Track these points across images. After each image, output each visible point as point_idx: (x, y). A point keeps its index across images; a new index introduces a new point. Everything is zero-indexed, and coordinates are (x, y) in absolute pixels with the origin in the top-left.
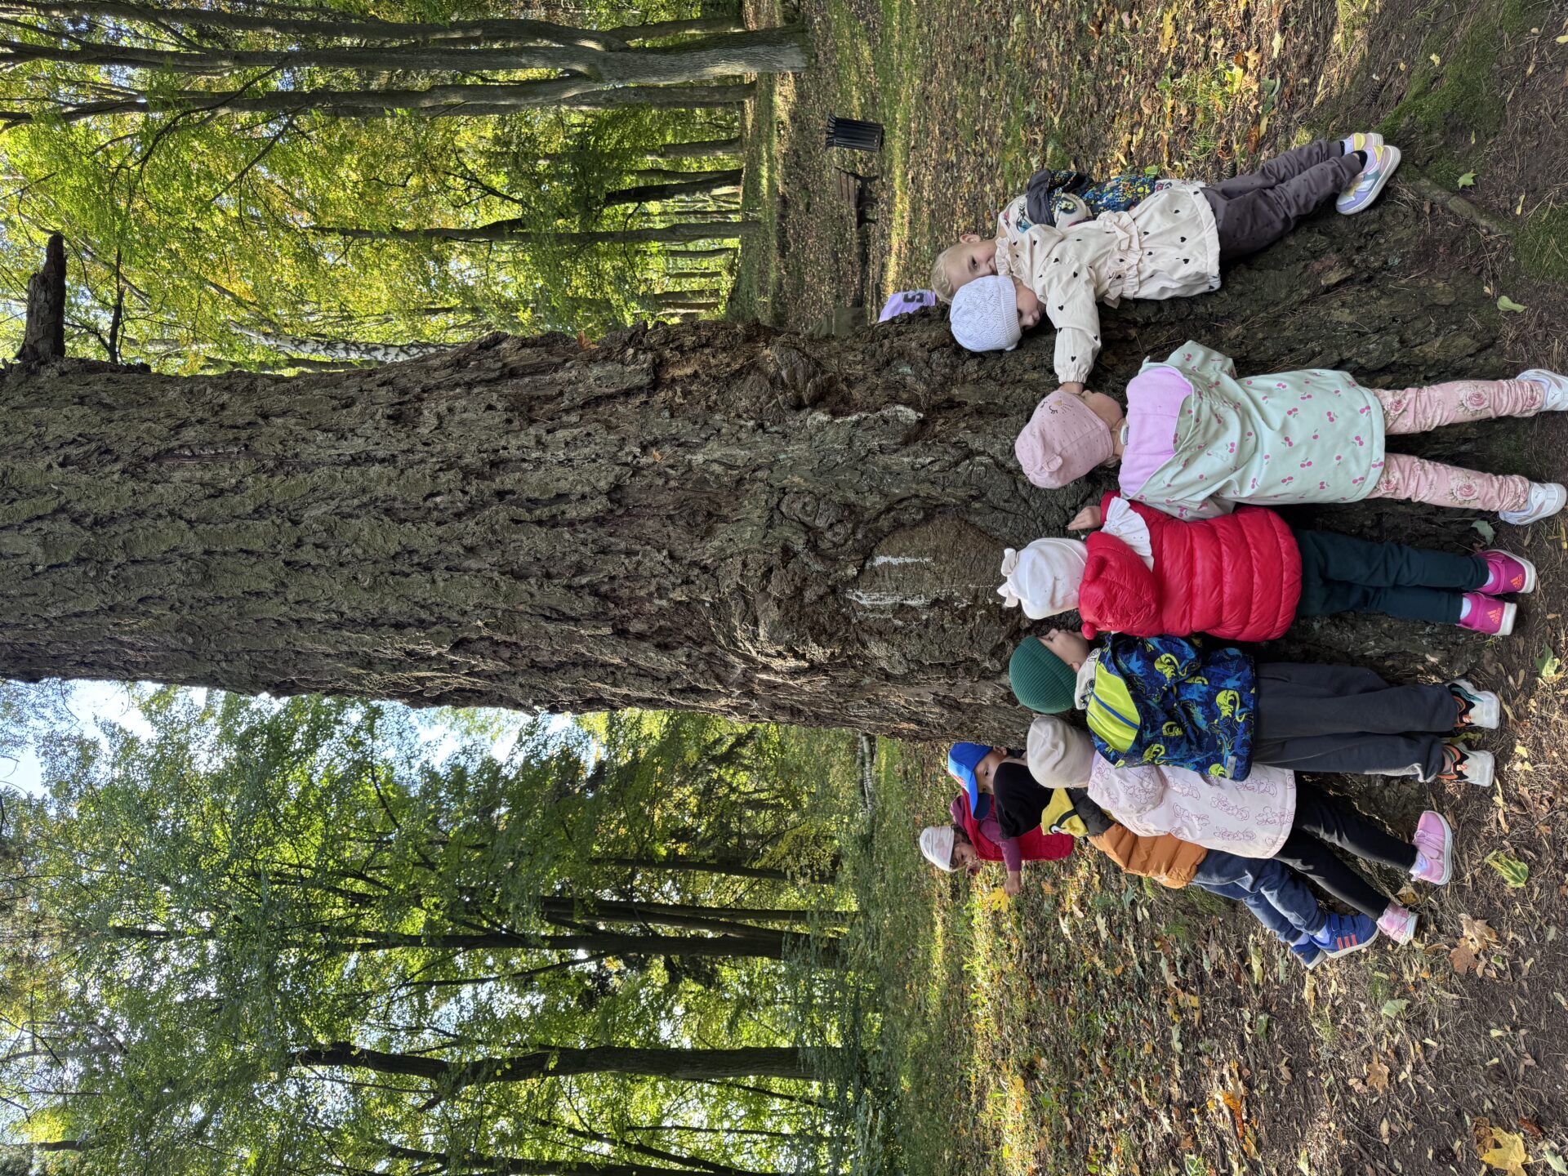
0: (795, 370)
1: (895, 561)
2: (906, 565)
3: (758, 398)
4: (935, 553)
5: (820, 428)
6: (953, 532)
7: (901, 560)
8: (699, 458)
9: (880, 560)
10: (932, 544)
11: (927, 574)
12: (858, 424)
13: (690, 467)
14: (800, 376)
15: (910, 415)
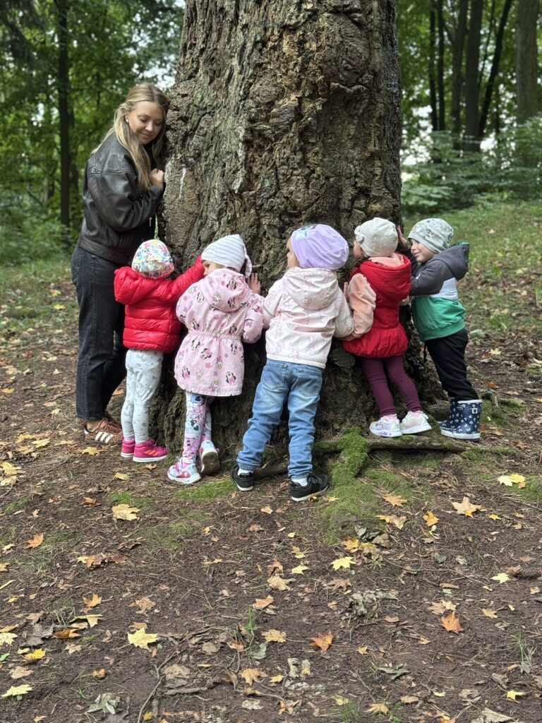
0: (278, 117)
1: (182, 179)
2: (180, 185)
3: (258, 95)
4: (182, 201)
5: (237, 135)
6: (191, 210)
7: (182, 182)
8: (235, 62)
9: (184, 171)
10: (186, 199)
11: (174, 196)
12: (236, 154)
13: (231, 57)
14: (275, 120)
15: (236, 187)
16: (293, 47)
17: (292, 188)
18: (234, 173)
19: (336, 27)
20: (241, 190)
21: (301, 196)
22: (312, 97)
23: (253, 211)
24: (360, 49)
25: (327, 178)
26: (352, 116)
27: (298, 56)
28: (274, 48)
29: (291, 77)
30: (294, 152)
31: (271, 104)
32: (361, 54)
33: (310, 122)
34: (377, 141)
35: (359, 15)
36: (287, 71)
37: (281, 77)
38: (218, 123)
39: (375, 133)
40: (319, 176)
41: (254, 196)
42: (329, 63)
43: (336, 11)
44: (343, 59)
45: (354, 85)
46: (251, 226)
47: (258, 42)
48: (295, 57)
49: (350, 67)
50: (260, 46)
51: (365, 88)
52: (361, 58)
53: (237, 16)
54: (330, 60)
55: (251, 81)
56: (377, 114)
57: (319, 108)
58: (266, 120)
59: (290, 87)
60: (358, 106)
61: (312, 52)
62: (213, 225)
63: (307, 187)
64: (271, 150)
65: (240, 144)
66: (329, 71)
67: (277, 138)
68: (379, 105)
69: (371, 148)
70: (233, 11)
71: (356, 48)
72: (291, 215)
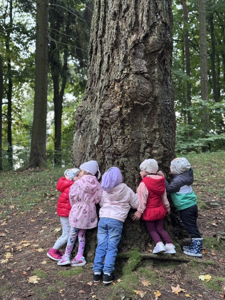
0: (112, 115)
1: (79, 139)
3: (105, 107)
4: (79, 148)
5: (97, 122)
6: (81, 152)
7: (79, 141)
8: (98, 94)
9: (80, 136)
10: (80, 147)
11: (76, 146)
12: (96, 130)
13: (97, 92)
15: (96, 143)
16: (119, 88)
17: (117, 144)
18: (95, 137)
19: (136, 79)
20: (97, 144)
21: (121, 147)
22: (127, 107)
23: (102, 153)
24: (148, 88)
25: (133, 140)
26: (145, 114)
27: (120, 91)
28: (112, 88)
29: (117, 100)
30: (119, 129)
31: (110, 110)
32: (148, 90)
33: (125, 117)
34: (157, 124)
35: (146, 75)
36: (116, 97)
37: (113, 100)
38: (91, 117)
39: (156, 121)
40: (129, 139)
41: (102, 147)
42: (133, 94)
43: (136, 73)
44: (139, 92)
45: (145, 102)
46: (101, 159)
47: (106, 86)
48: (119, 92)
49: (143, 95)
50: (107, 88)
51: (150, 103)
52: (148, 91)
53: (100, 76)
54: (133, 93)
55: (103, 101)
56: (157, 113)
57: (129, 112)
58: (108, 116)
59: (117, 103)
60: (147, 110)
61: (126, 90)
62: (87, 158)
63: (124, 143)
64: (110, 128)
65: (98, 126)
66: (133, 97)
67: (112, 124)
68: (158, 110)
69: (154, 127)
70: (98, 75)
71: (145, 88)
72: (117, 155)
